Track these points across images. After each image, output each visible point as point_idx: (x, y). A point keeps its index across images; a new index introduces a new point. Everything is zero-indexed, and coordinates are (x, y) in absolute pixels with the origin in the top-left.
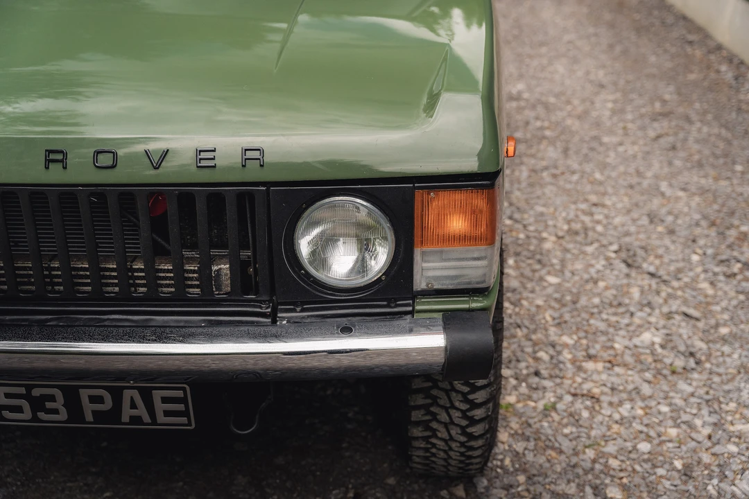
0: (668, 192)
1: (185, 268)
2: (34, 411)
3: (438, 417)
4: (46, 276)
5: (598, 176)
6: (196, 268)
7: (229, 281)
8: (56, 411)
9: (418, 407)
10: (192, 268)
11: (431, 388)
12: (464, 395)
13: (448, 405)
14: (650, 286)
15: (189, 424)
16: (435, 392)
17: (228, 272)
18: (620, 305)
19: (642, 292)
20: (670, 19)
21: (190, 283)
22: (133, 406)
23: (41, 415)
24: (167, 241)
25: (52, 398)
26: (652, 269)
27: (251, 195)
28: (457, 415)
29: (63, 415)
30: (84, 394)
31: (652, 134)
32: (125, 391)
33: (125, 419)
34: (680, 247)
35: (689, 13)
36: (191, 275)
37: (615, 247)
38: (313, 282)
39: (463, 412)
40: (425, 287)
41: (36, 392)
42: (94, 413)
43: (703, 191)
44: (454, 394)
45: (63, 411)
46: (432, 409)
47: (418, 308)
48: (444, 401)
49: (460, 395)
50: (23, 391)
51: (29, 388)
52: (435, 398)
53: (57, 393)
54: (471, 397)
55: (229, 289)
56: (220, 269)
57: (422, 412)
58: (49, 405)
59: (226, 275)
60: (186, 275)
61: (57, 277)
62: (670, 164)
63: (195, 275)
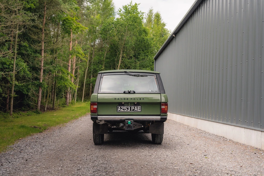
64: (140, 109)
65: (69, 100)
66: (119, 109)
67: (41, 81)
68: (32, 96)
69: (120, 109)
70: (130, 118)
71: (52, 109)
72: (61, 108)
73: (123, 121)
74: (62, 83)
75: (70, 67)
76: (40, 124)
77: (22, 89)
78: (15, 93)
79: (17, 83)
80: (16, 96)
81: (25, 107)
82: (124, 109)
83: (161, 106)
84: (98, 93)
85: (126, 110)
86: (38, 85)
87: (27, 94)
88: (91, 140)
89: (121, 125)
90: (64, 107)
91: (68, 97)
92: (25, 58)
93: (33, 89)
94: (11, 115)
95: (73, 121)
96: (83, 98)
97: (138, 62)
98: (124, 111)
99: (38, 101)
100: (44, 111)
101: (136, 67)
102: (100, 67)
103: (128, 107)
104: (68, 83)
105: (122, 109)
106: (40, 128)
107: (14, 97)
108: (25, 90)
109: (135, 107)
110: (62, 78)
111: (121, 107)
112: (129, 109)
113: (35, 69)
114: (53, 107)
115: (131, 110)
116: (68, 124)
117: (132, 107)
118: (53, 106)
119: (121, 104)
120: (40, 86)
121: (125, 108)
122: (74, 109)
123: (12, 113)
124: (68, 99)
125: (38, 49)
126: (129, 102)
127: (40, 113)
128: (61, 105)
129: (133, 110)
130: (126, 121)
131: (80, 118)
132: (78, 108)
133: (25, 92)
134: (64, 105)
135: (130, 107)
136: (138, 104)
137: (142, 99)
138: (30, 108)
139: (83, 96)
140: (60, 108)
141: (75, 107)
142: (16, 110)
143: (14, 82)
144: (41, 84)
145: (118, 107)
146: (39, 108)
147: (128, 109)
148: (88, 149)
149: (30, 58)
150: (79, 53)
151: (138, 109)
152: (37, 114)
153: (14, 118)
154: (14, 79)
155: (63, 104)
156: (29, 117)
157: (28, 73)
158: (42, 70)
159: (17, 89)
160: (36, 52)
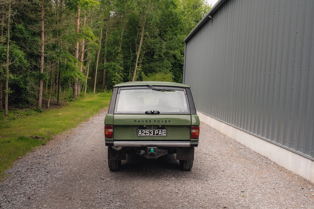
64: (165, 133)
65: (78, 91)
66: (139, 134)
67: (42, 72)
68: (31, 90)
69: (141, 134)
70: (154, 144)
71: (57, 105)
72: (68, 103)
73: (144, 148)
74: (69, 74)
75: (78, 50)
76: (42, 131)
77: (18, 82)
78: (10, 88)
79: (11, 76)
80: (11, 92)
81: (22, 104)
82: (145, 133)
83: (191, 130)
84: (114, 114)
85: (149, 134)
86: (38, 76)
87: (25, 88)
88: (105, 161)
89: (143, 152)
90: (71, 101)
91: (76, 88)
92: (21, 43)
93: (31, 82)
94: (6, 116)
95: (82, 125)
96: (95, 88)
97: (164, 43)
98: (146, 135)
99: (38, 97)
100: (47, 107)
101: (161, 49)
102: (116, 49)
103: (150, 131)
104: (76, 74)
105: (143, 133)
106: (43, 138)
107: (8, 94)
108: (22, 83)
109: (159, 131)
110: (68, 67)
111: (142, 131)
112: (152, 133)
113: (33, 56)
114: (57, 102)
115: (154, 134)
116: (77, 130)
117: (155, 131)
118: (58, 100)
119: (142, 127)
120: (40, 77)
121: (147, 131)
122: (83, 104)
123: (7, 113)
124: (76, 91)
125: (37, 30)
126: (152, 125)
127: (42, 110)
128: (68, 99)
129: (157, 134)
130: (148, 147)
131: (91, 119)
132: (89, 102)
133: (22, 85)
134: (72, 98)
135: (153, 131)
136: (163, 127)
137: (168, 121)
138: (29, 105)
139: (95, 86)
140: (66, 103)
141: (85, 100)
142: (12, 107)
143: (8, 75)
144: (41, 75)
145: (139, 131)
146: (40, 104)
147: (150, 133)
148: (102, 179)
149: (27, 43)
150: (88, 36)
151: (163, 133)
152: (39, 113)
153: (10, 120)
154: (8, 71)
155: (70, 98)
156: (29, 118)
157: (25, 61)
158: (43, 58)
159: (12, 82)
160: (34, 34)
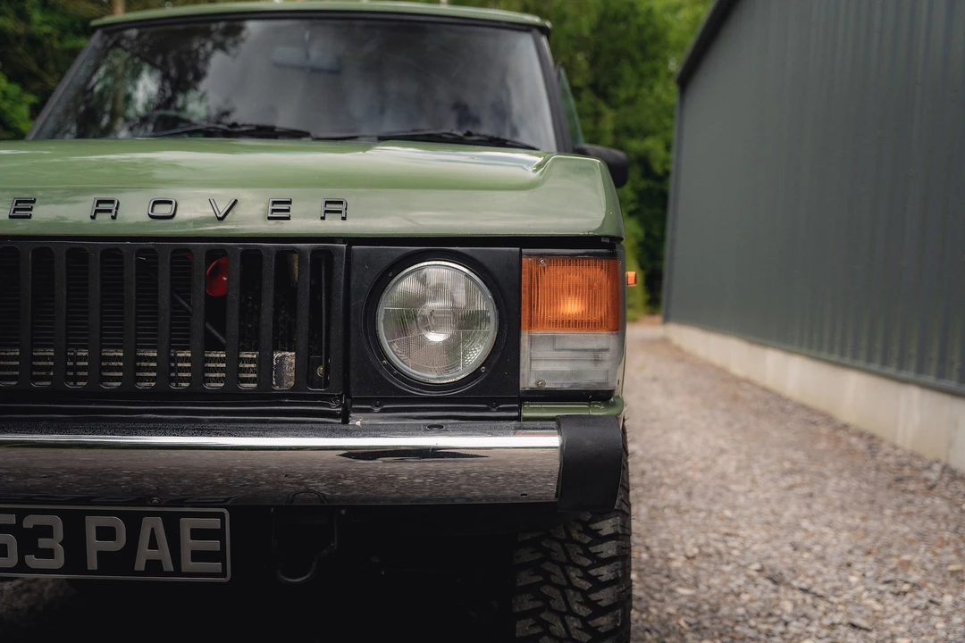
0: (811, 528)
1: (241, 356)
2: (22, 554)
3: (551, 628)
4: (70, 369)
5: (728, 513)
6: (255, 356)
7: (293, 374)
8: (49, 554)
9: (524, 615)
10: (250, 356)
11: (541, 584)
12: (584, 593)
13: (564, 610)
14: (804, 601)
15: (223, 574)
16: (546, 590)
17: (293, 361)
18: (770, 615)
19: (795, 606)
20: (789, 407)
21: (245, 376)
22: (153, 544)
23: (31, 560)
24: (223, 333)
25: (47, 531)
26: (804, 586)
27: (329, 254)
28: (575, 624)
29: (59, 561)
30: (92, 524)
31: (783, 484)
32: (146, 519)
33: (140, 565)
34: (833, 571)
35: (809, 401)
36: (247, 366)
37: (757, 566)
38: (396, 376)
39: (584, 620)
40: (535, 386)
41: (29, 522)
42: (101, 555)
43: (851, 529)
44: (571, 593)
45: (60, 551)
46: (543, 616)
47: (525, 414)
48: (557, 604)
49: (579, 595)
50: (11, 519)
51: (21, 515)
52: (547, 599)
53: (57, 524)
54: (594, 597)
55: (292, 383)
56: (285, 356)
57: (530, 621)
58: (43, 543)
59: (291, 364)
60: (241, 365)
61: (83, 368)
62: (809, 506)
63: (253, 366)
